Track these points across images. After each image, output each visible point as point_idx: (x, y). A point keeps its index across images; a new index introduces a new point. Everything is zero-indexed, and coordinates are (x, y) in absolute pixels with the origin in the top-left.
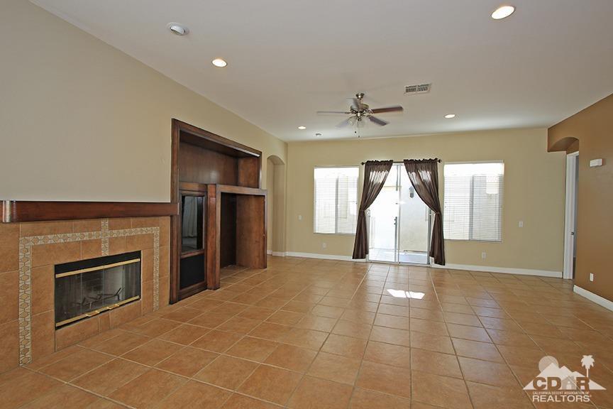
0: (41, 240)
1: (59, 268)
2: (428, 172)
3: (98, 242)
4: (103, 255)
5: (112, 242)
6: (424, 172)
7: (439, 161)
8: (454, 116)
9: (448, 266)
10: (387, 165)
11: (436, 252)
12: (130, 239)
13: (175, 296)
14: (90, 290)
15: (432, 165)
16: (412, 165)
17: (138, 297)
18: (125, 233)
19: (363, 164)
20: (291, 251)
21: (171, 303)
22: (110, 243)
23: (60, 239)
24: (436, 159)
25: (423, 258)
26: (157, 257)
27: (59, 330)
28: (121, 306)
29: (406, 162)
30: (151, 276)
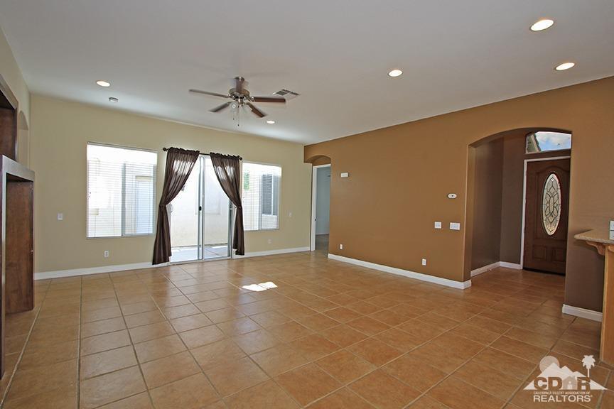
2: (232, 168)
6: (228, 167)
7: (241, 159)
8: (273, 122)
9: (247, 254)
10: (194, 155)
11: (239, 243)
15: (235, 161)
16: (218, 159)
19: (165, 149)
24: (238, 156)
25: (223, 250)
29: (213, 155)
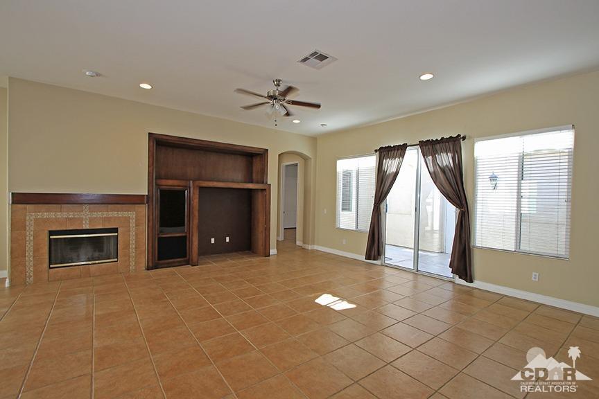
0: (39, 215)
1: (51, 233)
2: (449, 154)
3: (81, 220)
4: (84, 228)
5: (91, 220)
6: (444, 155)
7: (463, 138)
9: (477, 284)
10: (401, 150)
12: (108, 219)
13: (150, 264)
14: (95, 251)
15: (453, 144)
16: (429, 148)
17: (116, 260)
18: (103, 214)
19: (376, 151)
20: (318, 245)
21: (148, 269)
22: (90, 221)
23: (52, 215)
24: (459, 135)
26: (133, 233)
27: (51, 270)
28: (99, 263)
29: (422, 144)
30: (127, 246)
